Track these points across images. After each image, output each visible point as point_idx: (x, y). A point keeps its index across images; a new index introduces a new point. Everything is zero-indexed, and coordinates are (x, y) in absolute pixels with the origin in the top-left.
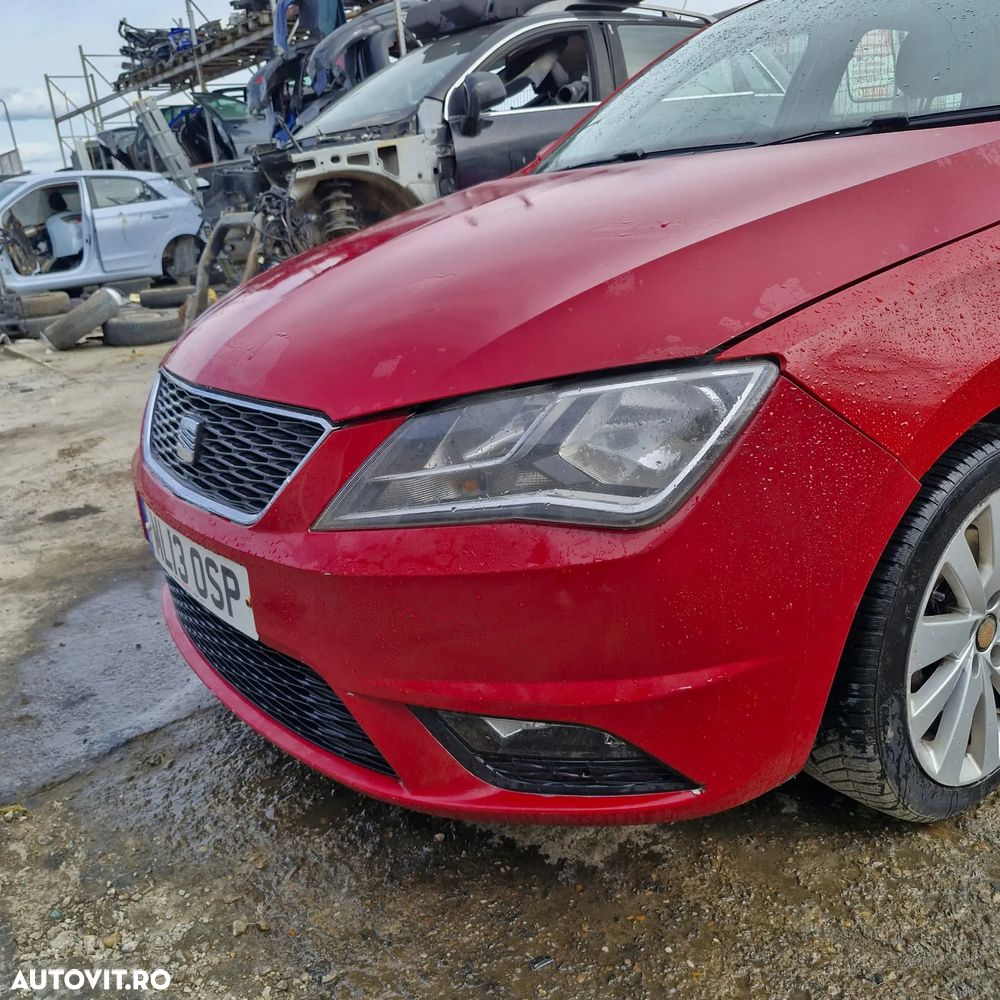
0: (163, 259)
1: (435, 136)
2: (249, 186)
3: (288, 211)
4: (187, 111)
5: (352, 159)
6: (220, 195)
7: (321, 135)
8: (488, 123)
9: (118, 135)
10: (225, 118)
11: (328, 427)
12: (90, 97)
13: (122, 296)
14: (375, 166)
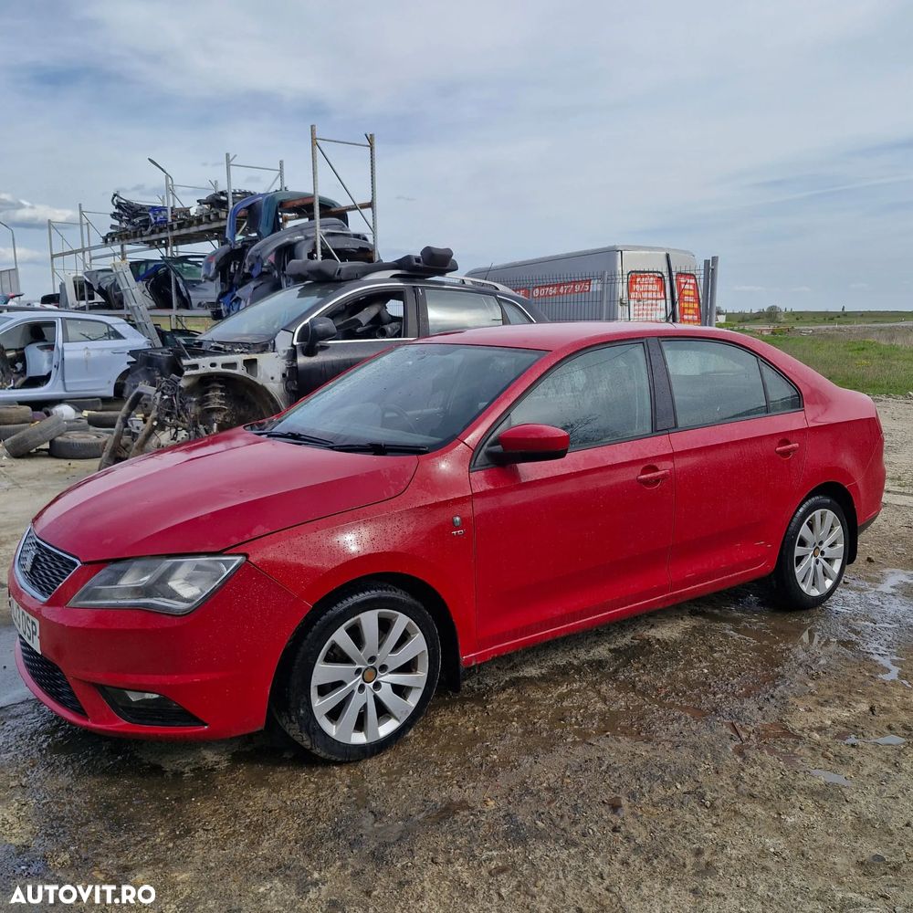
0: (116, 385)
1: (285, 354)
2: (164, 365)
3: (178, 394)
4: (157, 265)
5: (224, 366)
6: (142, 369)
7: (213, 341)
8: (324, 348)
9: (101, 275)
10: (186, 278)
11: (79, 564)
12: (83, 242)
13: (76, 411)
14: (240, 371)
